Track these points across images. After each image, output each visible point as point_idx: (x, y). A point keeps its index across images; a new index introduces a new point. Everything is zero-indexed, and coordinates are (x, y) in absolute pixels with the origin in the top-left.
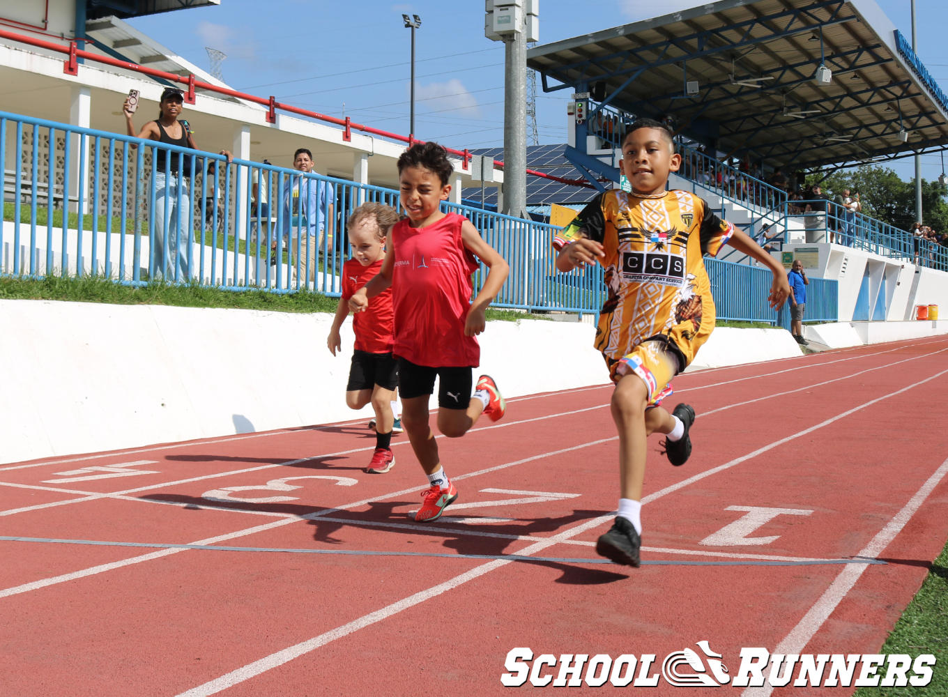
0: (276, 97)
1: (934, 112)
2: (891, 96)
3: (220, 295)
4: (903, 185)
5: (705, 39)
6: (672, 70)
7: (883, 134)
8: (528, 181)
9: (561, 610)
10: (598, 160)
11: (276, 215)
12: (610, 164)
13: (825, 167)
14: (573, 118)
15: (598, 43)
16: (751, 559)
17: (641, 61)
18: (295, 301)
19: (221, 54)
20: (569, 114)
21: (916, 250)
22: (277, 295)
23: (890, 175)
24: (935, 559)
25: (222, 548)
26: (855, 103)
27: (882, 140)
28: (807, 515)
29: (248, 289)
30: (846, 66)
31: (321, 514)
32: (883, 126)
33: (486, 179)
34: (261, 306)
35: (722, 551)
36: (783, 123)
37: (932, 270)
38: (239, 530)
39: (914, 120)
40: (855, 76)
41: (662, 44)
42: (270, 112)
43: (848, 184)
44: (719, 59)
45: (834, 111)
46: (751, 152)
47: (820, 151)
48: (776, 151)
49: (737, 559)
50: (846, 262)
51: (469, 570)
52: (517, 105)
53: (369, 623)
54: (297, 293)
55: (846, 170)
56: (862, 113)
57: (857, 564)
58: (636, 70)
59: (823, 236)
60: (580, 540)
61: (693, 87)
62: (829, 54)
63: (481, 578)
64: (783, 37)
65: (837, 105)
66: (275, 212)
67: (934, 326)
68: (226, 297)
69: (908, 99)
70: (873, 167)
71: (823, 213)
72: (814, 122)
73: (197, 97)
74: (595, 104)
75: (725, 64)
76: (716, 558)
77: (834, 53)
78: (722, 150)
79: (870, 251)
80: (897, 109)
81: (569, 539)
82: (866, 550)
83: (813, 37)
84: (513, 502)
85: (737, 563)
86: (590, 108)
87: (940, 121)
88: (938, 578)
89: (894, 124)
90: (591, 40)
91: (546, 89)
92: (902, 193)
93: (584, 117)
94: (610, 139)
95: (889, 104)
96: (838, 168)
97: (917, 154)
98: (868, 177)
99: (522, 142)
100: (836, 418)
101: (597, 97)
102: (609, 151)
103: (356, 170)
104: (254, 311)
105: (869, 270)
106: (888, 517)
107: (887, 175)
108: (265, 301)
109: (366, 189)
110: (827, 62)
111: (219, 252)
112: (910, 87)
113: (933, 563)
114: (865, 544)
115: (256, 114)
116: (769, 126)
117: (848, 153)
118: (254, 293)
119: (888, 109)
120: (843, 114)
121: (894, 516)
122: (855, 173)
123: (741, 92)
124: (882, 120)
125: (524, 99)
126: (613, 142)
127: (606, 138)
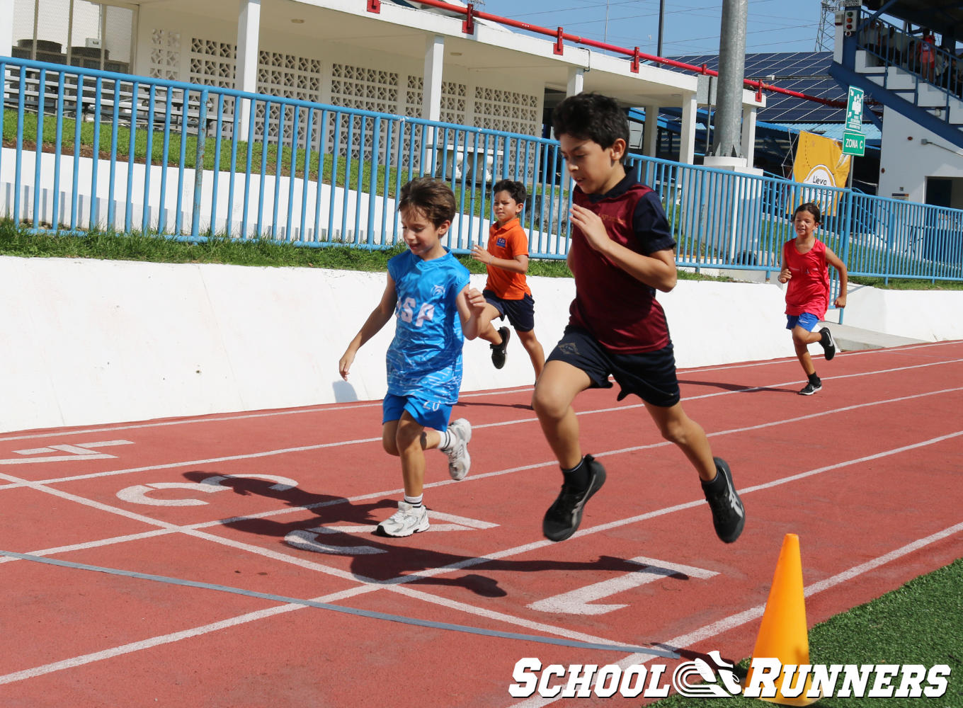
0: (475, 2)
3: (292, 252)
10: (867, 79)
12: (882, 85)
14: (841, 29)
20: (837, 24)
22: (366, 250)
25: (51, 561)
28: (708, 578)
31: (201, 527)
33: (713, 103)
42: (468, 23)
49: (533, 632)
73: (381, 5)
74: (868, 12)
76: (515, 628)
81: (402, 584)
82: (683, 637)
86: (862, 17)
101: (872, 6)
102: (881, 70)
103: (569, 85)
104: (329, 271)
114: (697, 628)
118: (338, 250)
125: (744, 17)
126: (886, 60)
127: (878, 54)
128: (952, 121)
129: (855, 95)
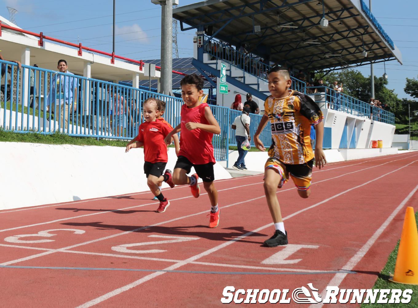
0: (43, 33)
1: (380, 42)
2: (359, 34)
3: (14, 135)
4: (364, 79)
5: (263, 4)
6: (247, 19)
7: (354, 53)
8: (173, 76)
9: (190, 298)
10: (209, 66)
11: (43, 94)
12: (215, 68)
13: (325, 70)
15: (209, 6)
16: (287, 271)
17: (231, 15)
18: (53, 138)
19: (15, 10)
20: (194, 42)
21: (371, 112)
22: (44, 135)
23: (358, 74)
24: (381, 271)
25: (15, 267)
26: (340, 37)
27: (354, 56)
28: (316, 248)
29: (29, 132)
30: (336, 18)
31: (66, 249)
32: (354, 49)
33: (151, 76)
34: (35, 141)
35: (272, 267)
36: (303, 47)
37: (380, 122)
38: (24, 257)
39: (370, 46)
40: (340, 23)
41: (242, 6)
42: (40, 41)
43: (336, 78)
44: (270, 14)
45: (329, 41)
46: (287, 62)
47: (322, 61)
48: (300, 61)
49: (280, 271)
50: (335, 118)
51: (142, 277)
52: (168, 37)
53: (91, 305)
54: (54, 134)
55: (336, 71)
56: (344, 42)
57: (341, 274)
58: (229, 20)
59: (324, 105)
60: (200, 261)
61: (257, 29)
62: (327, 12)
63: (148, 281)
64: (303, 3)
65: (331, 38)
66: (43, 92)
67: (381, 151)
68: (17, 136)
69: (367, 35)
70: (349, 70)
71: (324, 93)
72: (320, 46)
73: (2, 32)
74: (207, 37)
75: (274, 17)
76: (269, 271)
77: (330, 12)
78: (273, 61)
79: (348, 112)
80: (362, 40)
81: (194, 261)
82: (346, 266)
83: (319, 3)
84: (166, 242)
85: (280, 273)
86: (205, 39)
87: (383, 46)
88: (383, 280)
89: (360, 48)
90: (205, 4)
91: (182, 29)
92: (364, 83)
93: (202, 44)
94: (215, 55)
95: (358, 38)
96: (331, 70)
97: (371, 63)
98: (347, 75)
99: (170, 56)
100: (331, 198)
101: (208, 33)
102: (215, 61)
103: (84, 70)
104: (32, 144)
105: (348, 123)
106: (357, 249)
107: (356, 74)
108: (37, 138)
109: (90, 81)
110: (326, 16)
111: (14, 113)
112: (368, 29)
113: (380, 273)
114: (345, 263)
115: (33, 41)
116: (296, 48)
117: (337, 62)
118: (32, 134)
119: (357, 40)
120: (334, 43)
121: (360, 248)
122: (340, 73)
123: (282, 32)
124: (354, 46)
125: (171, 34)
126: (217, 57)
127: (213, 55)
128: (246, 83)
129: (223, 67)
